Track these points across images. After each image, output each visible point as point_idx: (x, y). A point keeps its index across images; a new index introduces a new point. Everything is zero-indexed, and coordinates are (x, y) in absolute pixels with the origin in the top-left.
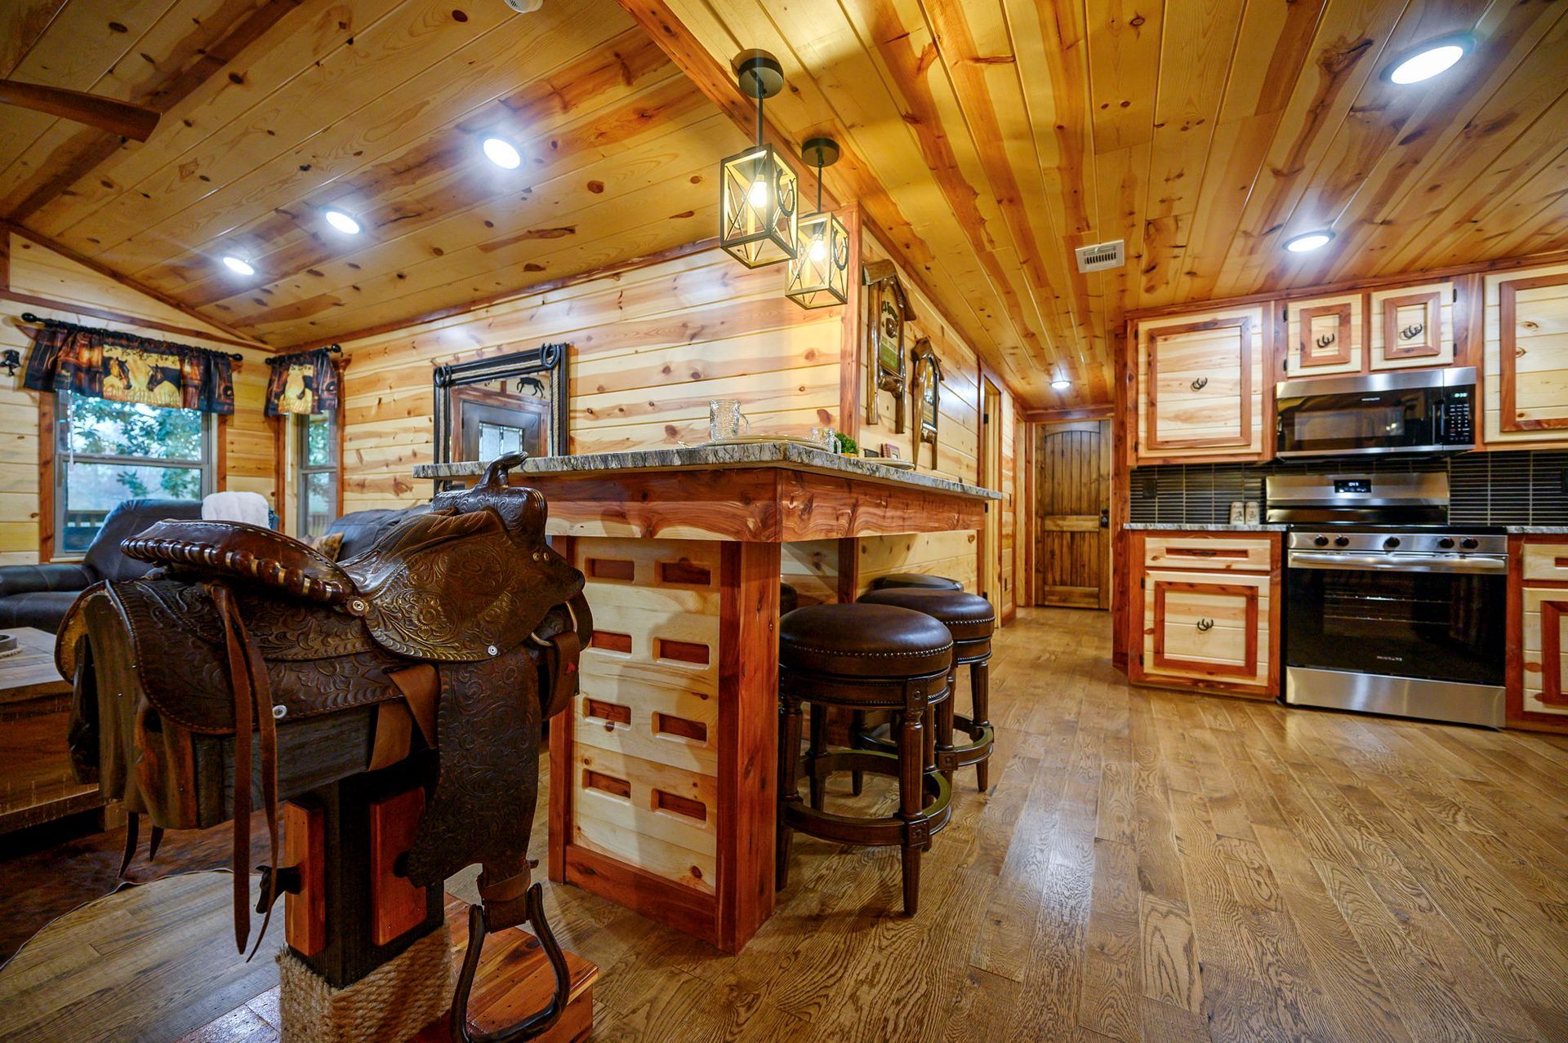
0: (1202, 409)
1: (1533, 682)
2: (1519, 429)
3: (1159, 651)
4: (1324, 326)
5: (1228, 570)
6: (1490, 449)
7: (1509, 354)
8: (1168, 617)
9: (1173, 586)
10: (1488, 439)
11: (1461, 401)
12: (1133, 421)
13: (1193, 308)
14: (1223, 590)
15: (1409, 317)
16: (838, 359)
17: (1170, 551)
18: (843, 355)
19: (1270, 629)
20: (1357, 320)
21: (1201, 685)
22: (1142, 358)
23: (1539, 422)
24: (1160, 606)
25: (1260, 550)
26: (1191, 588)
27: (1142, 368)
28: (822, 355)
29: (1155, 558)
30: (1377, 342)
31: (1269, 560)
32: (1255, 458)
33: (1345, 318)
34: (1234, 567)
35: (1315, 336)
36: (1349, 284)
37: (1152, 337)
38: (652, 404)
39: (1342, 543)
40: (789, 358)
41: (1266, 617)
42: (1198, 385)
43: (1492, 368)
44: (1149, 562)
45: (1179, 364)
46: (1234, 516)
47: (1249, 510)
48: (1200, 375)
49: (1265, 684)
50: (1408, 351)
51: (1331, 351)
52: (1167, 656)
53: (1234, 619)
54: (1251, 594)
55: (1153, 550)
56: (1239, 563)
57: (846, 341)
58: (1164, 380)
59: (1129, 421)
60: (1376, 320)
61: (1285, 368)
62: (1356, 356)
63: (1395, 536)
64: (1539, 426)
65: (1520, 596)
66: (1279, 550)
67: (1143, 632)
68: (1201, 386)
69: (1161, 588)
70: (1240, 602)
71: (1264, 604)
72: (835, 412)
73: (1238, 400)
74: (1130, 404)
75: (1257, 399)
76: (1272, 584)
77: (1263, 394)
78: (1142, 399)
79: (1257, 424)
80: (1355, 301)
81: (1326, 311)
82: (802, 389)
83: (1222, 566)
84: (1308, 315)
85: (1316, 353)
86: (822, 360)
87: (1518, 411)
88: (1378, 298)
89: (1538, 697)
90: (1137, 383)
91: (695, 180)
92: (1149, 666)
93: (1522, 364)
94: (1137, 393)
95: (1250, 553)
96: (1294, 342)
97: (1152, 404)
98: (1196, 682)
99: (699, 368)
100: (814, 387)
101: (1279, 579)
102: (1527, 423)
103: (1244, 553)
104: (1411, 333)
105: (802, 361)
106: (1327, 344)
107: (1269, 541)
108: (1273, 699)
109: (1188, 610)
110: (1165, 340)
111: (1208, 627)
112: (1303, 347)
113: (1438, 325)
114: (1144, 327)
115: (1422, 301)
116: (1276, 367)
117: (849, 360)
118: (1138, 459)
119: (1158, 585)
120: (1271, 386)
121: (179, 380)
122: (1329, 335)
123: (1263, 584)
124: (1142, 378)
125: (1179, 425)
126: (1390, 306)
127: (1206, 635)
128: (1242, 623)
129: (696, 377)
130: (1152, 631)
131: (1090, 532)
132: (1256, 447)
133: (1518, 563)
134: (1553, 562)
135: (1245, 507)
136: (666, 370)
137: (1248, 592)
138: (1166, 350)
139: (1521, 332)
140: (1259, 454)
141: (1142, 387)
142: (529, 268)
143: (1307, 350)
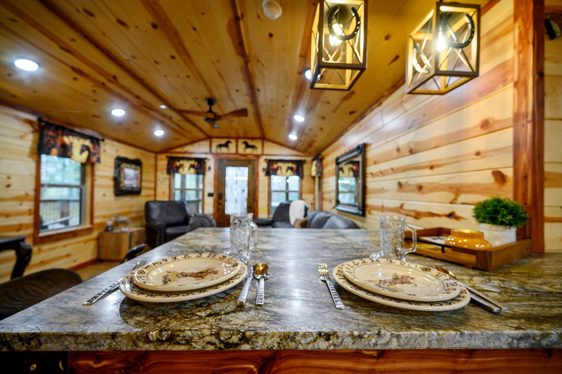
16: (511, 123)
18: (517, 117)
28: (496, 122)
38: (392, 169)
40: (467, 130)
57: (520, 104)
72: (509, 173)
82: (478, 154)
86: (497, 126)
91: (387, 38)
99: (412, 146)
100: (488, 152)
105: (479, 131)
117: (523, 122)
121: (291, 169)
129: (411, 152)
136: (398, 150)
142: (352, 113)
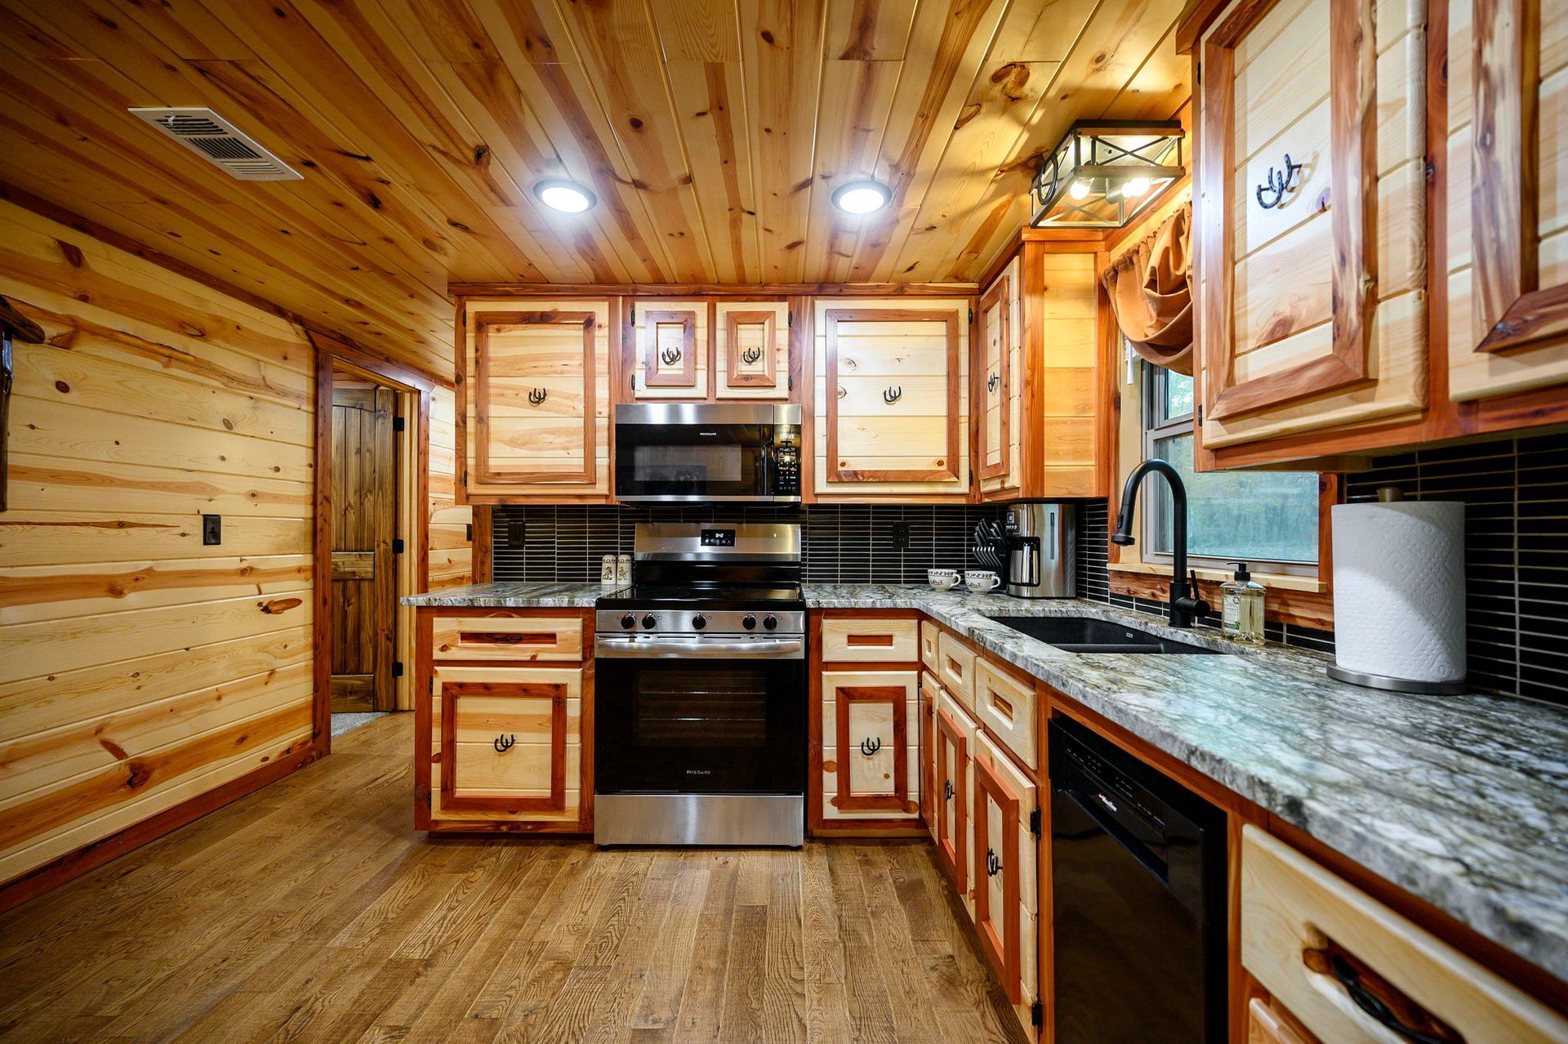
0: (542, 432)
1: (830, 780)
2: (839, 480)
3: (448, 786)
4: (672, 338)
5: (533, 662)
6: (821, 501)
7: (833, 395)
8: (461, 735)
9: (464, 689)
10: (818, 490)
13: (530, 291)
14: (525, 691)
15: (750, 337)
17: (467, 637)
19: (582, 741)
20: (702, 334)
21: (505, 828)
23: (855, 473)
24: (450, 718)
25: (570, 632)
26: (487, 690)
29: (444, 648)
30: (721, 365)
31: (579, 647)
32: (603, 502)
33: (690, 330)
34: (541, 657)
35: (662, 350)
36: (693, 287)
37: (481, 324)
39: (649, 623)
41: (577, 726)
42: (538, 398)
43: (820, 408)
44: (437, 655)
45: (516, 366)
48: (538, 384)
49: (575, 818)
50: (747, 378)
51: (677, 369)
52: (461, 792)
53: (539, 731)
54: (557, 694)
55: (443, 636)
56: (546, 652)
58: (498, 387)
59: (458, 441)
60: (721, 335)
61: (633, 388)
62: (701, 377)
63: (707, 612)
64: (856, 477)
65: (820, 681)
66: (590, 634)
67: (429, 760)
68: (540, 400)
69: (454, 691)
70: (544, 707)
71: (573, 709)
73: (582, 422)
75: (602, 422)
76: (584, 678)
77: (609, 414)
78: (470, 411)
79: (604, 458)
80: (700, 308)
81: (673, 318)
83: (527, 657)
84: (657, 320)
85: (664, 370)
87: (840, 460)
88: (723, 308)
89: (835, 802)
90: (466, 387)
92: (436, 809)
93: (843, 406)
94: (466, 402)
95: (557, 637)
96: (642, 354)
97: (481, 419)
101: (593, 672)
102: (847, 473)
103: (550, 637)
104: (752, 358)
106: (673, 360)
107: (577, 620)
108: (582, 839)
109: (483, 722)
110: (498, 330)
111: (508, 746)
112: (650, 363)
113: (775, 350)
114: (473, 308)
115: (761, 319)
116: (623, 385)
118: (467, 496)
119: (446, 687)
120: (617, 405)
122: (675, 350)
123: (572, 679)
124: (472, 381)
125: (516, 450)
126: (734, 321)
127: (506, 758)
128: (547, 738)
130: (439, 758)
132: (603, 486)
133: (813, 640)
134: (846, 640)
138: (497, 346)
139: (844, 369)
140: (607, 497)
143: (654, 366)
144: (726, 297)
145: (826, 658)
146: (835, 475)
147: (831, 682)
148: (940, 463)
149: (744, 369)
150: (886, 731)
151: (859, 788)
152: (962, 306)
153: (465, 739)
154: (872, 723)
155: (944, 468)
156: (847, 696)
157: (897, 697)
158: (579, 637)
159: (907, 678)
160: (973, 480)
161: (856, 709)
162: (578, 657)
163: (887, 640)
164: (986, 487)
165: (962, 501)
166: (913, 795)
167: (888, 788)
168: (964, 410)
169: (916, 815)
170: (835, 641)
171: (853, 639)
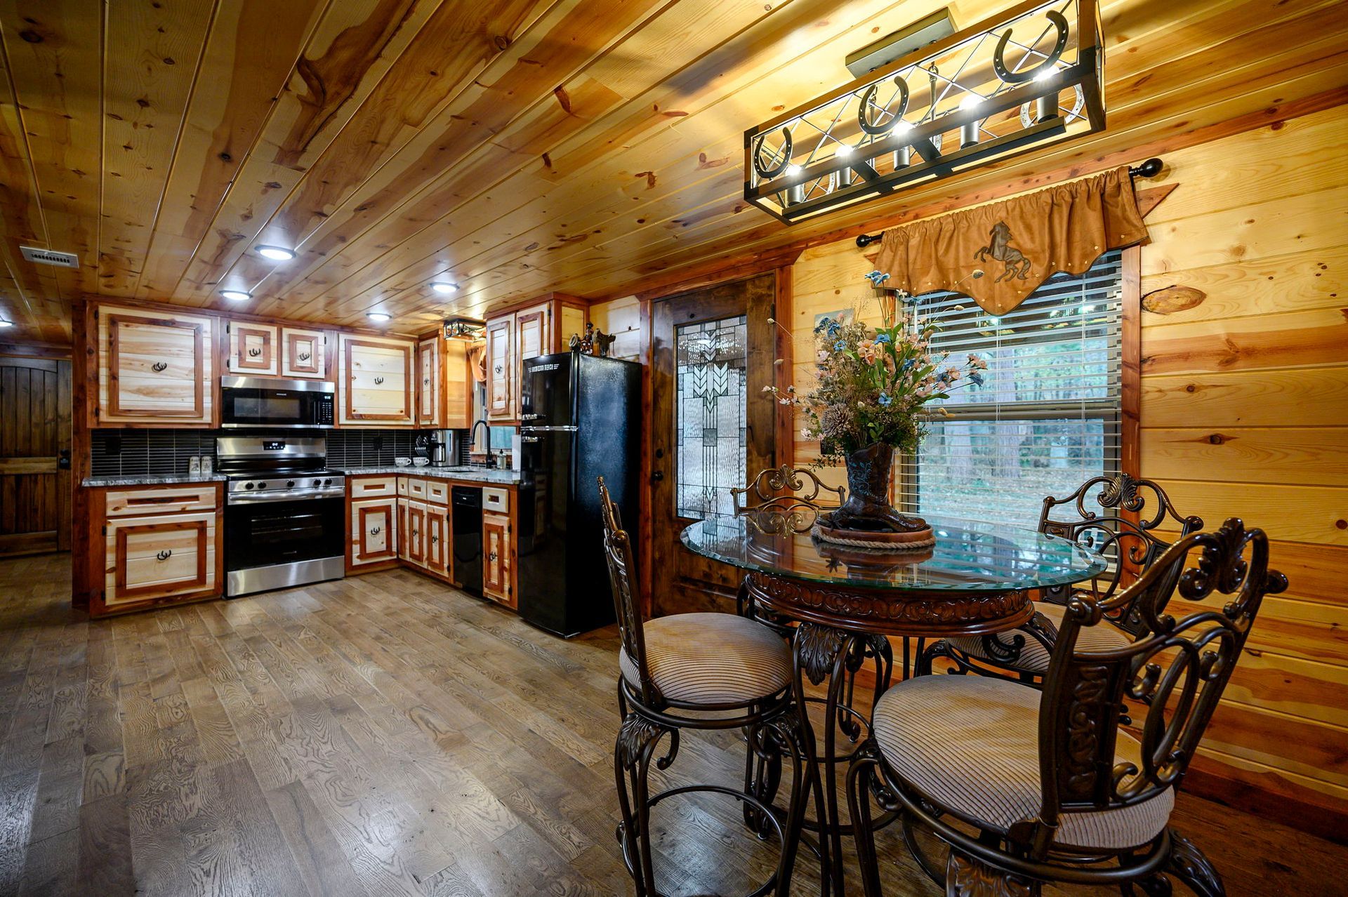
0: (163, 387)
1: (356, 549)
2: (353, 418)
3: (121, 584)
4: (254, 342)
5: (183, 511)
6: (342, 427)
7: (349, 379)
8: (129, 555)
9: (134, 530)
10: (341, 423)
11: (328, 401)
12: (93, 390)
13: (153, 306)
14: (180, 526)
15: (302, 347)
17: (131, 502)
19: (216, 549)
20: (274, 342)
21: (161, 602)
22: (103, 337)
23: (361, 415)
24: (122, 547)
25: (208, 495)
26: (152, 529)
27: (103, 346)
29: (116, 509)
30: (286, 359)
31: (214, 501)
32: (207, 427)
33: (267, 341)
34: (188, 509)
35: (248, 348)
36: (269, 319)
37: (113, 321)
39: (262, 486)
41: (213, 541)
42: (159, 368)
43: (342, 385)
45: (137, 348)
46: (192, 467)
47: (204, 463)
48: (161, 360)
49: (211, 588)
50: (302, 367)
51: (258, 359)
52: (130, 586)
53: (188, 547)
54: (201, 527)
55: (113, 502)
56: (192, 505)
58: (126, 359)
59: (89, 389)
60: (285, 345)
61: (228, 366)
62: (274, 364)
63: (292, 480)
64: (361, 417)
65: (351, 505)
66: (222, 494)
67: (104, 572)
68: (161, 369)
69: (124, 532)
70: (193, 534)
71: (211, 532)
73: (193, 383)
74: (90, 374)
75: (207, 384)
76: (217, 517)
77: (212, 381)
78: (103, 372)
79: (208, 403)
80: (273, 330)
81: (255, 333)
83: (179, 509)
84: (244, 333)
85: (249, 359)
87: (353, 409)
88: (287, 332)
89: (358, 557)
90: (98, 357)
92: (111, 598)
93: (354, 384)
94: (98, 366)
95: (200, 497)
96: (234, 349)
97: (114, 377)
98: (156, 600)
101: (222, 513)
102: (357, 415)
103: (196, 498)
104: (304, 358)
106: (256, 354)
107: (214, 488)
108: (219, 597)
109: (149, 547)
110: (127, 326)
111: (166, 556)
112: (240, 354)
113: (317, 355)
114: (105, 310)
115: (309, 339)
116: (221, 364)
118: (99, 423)
119: (118, 530)
120: (218, 376)
122: (257, 349)
123: (210, 518)
124: (102, 353)
125: (142, 397)
126: (293, 339)
127: (166, 563)
128: (194, 549)
130: (112, 570)
131: (44, 474)
132: (207, 418)
133: (349, 490)
134: (363, 488)
135: (201, 460)
137: (198, 526)
138: (126, 335)
139: (354, 367)
140: (209, 424)
141: (103, 362)
143: (243, 356)
144: (288, 326)
145: (354, 496)
146: (350, 415)
147: (356, 506)
148: (402, 412)
149: (300, 363)
150: (382, 525)
151: (369, 549)
152: (411, 345)
153: (131, 557)
154: (375, 522)
155: (403, 414)
156: (364, 511)
157: (387, 509)
158: (214, 497)
159: (392, 502)
160: (417, 419)
161: (368, 517)
162: (214, 506)
163: (382, 486)
164: (422, 423)
165: (412, 428)
166: (394, 549)
167: (383, 547)
168: (412, 389)
169: (395, 557)
170: (358, 489)
171: (366, 487)
